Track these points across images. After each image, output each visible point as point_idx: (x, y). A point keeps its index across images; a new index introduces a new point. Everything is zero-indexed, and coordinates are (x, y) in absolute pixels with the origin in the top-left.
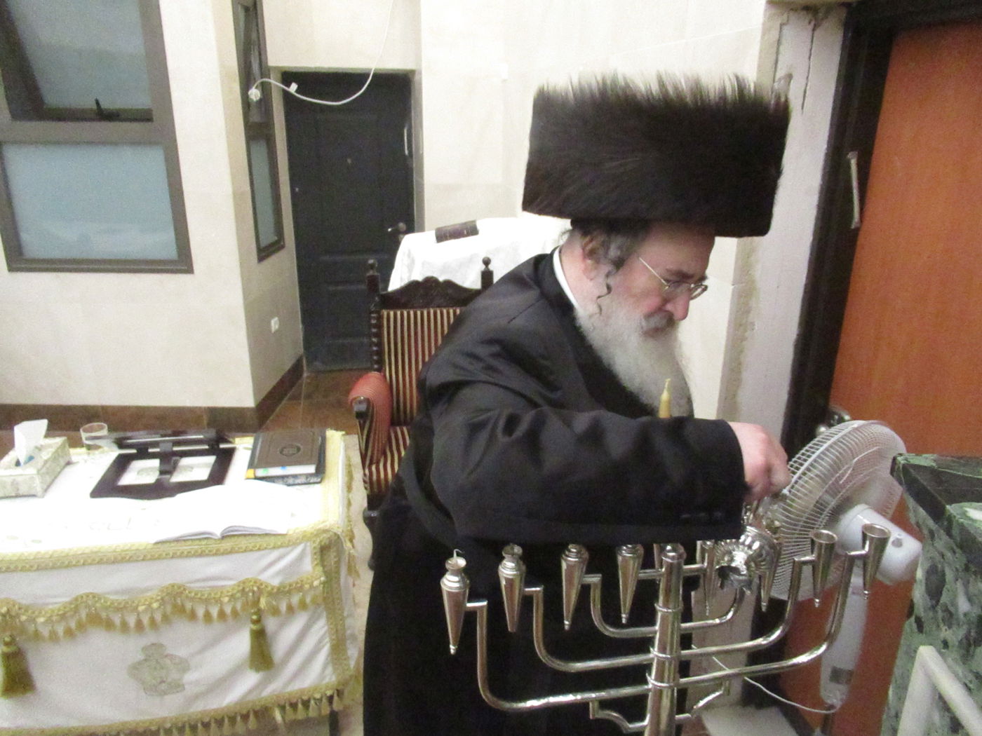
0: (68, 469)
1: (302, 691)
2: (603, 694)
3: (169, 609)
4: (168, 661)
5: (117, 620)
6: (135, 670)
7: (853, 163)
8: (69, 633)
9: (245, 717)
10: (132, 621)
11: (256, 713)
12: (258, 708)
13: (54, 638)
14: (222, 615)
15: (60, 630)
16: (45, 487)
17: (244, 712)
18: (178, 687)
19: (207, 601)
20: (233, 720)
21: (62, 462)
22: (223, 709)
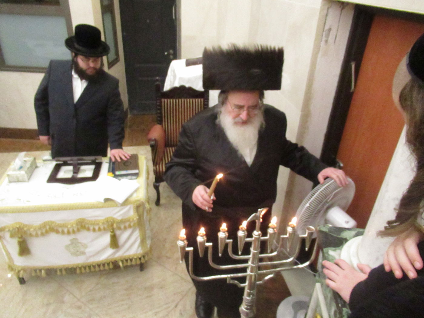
0: (37, 170)
1: (130, 256)
2: (232, 275)
3: (79, 227)
4: (79, 244)
5: (60, 230)
6: (67, 247)
7: (353, 66)
8: (43, 234)
9: (108, 264)
10: (66, 230)
11: (113, 263)
12: (113, 261)
13: (37, 235)
14: (100, 229)
15: (39, 233)
16: (29, 178)
17: (108, 262)
18: (83, 253)
19: (94, 224)
20: (104, 265)
21: (34, 167)
22: (100, 261)
